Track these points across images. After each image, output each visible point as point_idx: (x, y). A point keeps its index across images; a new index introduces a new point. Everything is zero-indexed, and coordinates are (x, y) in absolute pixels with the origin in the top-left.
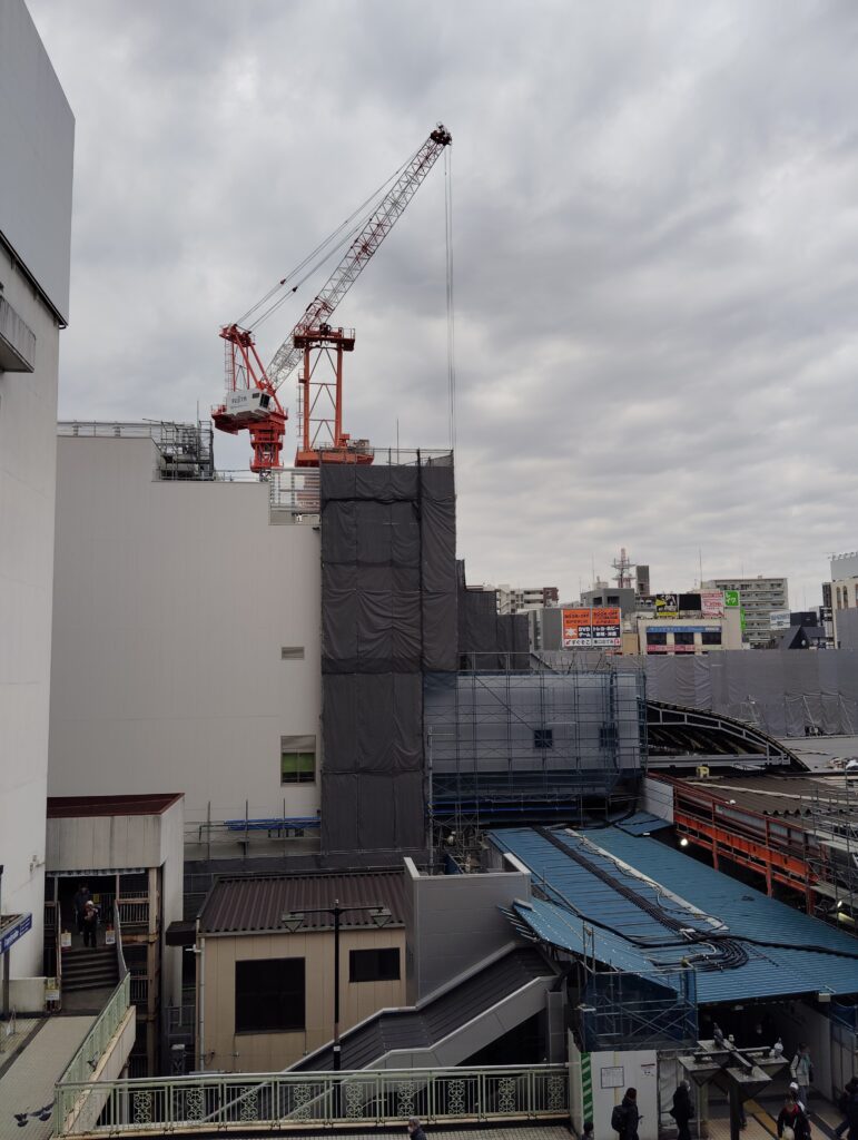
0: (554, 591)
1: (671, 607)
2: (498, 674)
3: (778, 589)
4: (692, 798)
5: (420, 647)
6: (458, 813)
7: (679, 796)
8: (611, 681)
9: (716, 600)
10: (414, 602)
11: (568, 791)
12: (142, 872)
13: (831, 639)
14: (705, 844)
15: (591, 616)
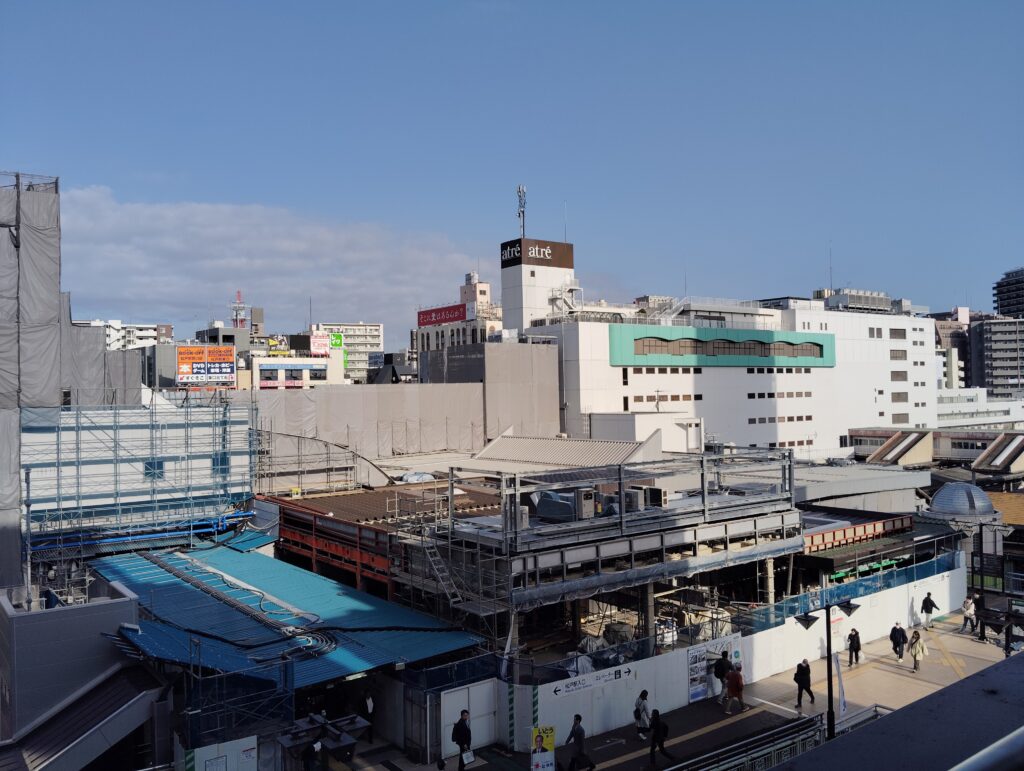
0: (168, 328)
1: (282, 347)
2: (107, 409)
3: (376, 333)
4: (297, 514)
5: (16, 382)
6: (61, 547)
7: (284, 514)
8: (224, 415)
9: (324, 341)
10: (11, 335)
11: (180, 517)
14: (305, 553)
15: (206, 352)
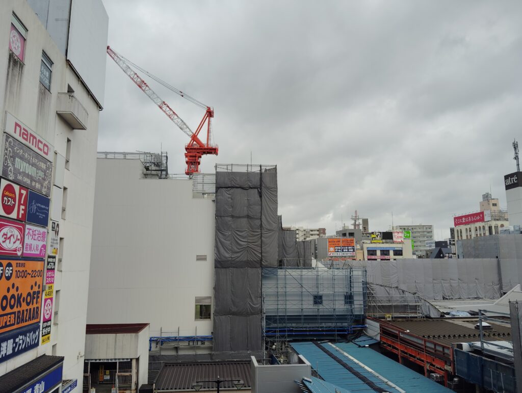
0: (324, 230)
1: (379, 238)
2: (297, 269)
3: (429, 230)
4: (389, 329)
5: (260, 256)
6: (278, 334)
7: (383, 328)
8: (350, 274)
9: (400, 235)
10: (259, 235)
11: (330, 324)
12: (129, 360)
13: (455, 254)
14: (395, 351)
15: (341, 242)
